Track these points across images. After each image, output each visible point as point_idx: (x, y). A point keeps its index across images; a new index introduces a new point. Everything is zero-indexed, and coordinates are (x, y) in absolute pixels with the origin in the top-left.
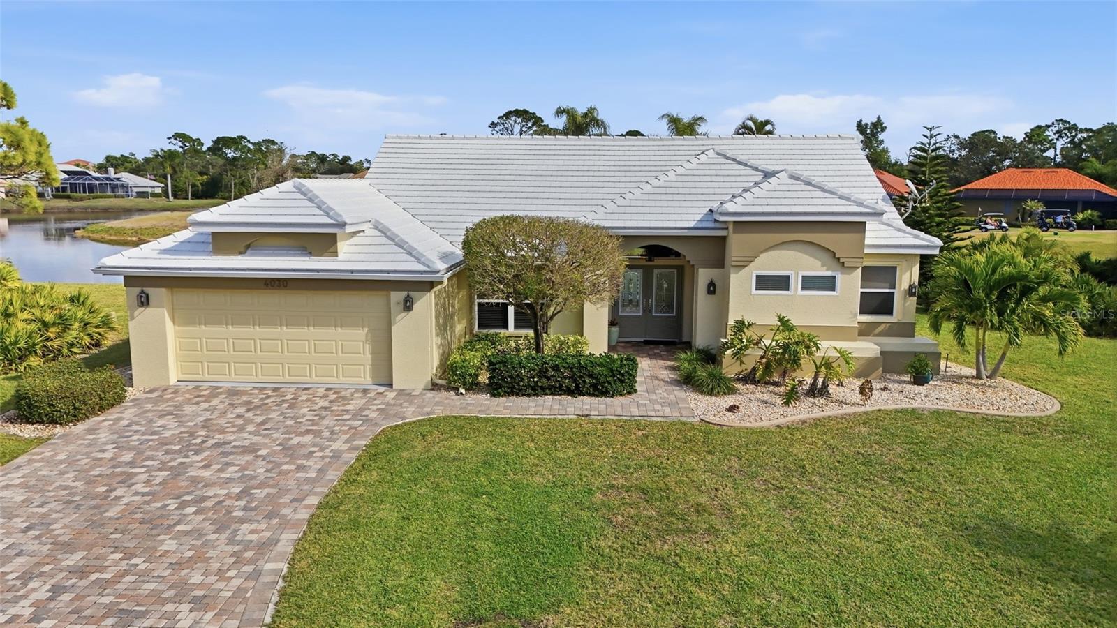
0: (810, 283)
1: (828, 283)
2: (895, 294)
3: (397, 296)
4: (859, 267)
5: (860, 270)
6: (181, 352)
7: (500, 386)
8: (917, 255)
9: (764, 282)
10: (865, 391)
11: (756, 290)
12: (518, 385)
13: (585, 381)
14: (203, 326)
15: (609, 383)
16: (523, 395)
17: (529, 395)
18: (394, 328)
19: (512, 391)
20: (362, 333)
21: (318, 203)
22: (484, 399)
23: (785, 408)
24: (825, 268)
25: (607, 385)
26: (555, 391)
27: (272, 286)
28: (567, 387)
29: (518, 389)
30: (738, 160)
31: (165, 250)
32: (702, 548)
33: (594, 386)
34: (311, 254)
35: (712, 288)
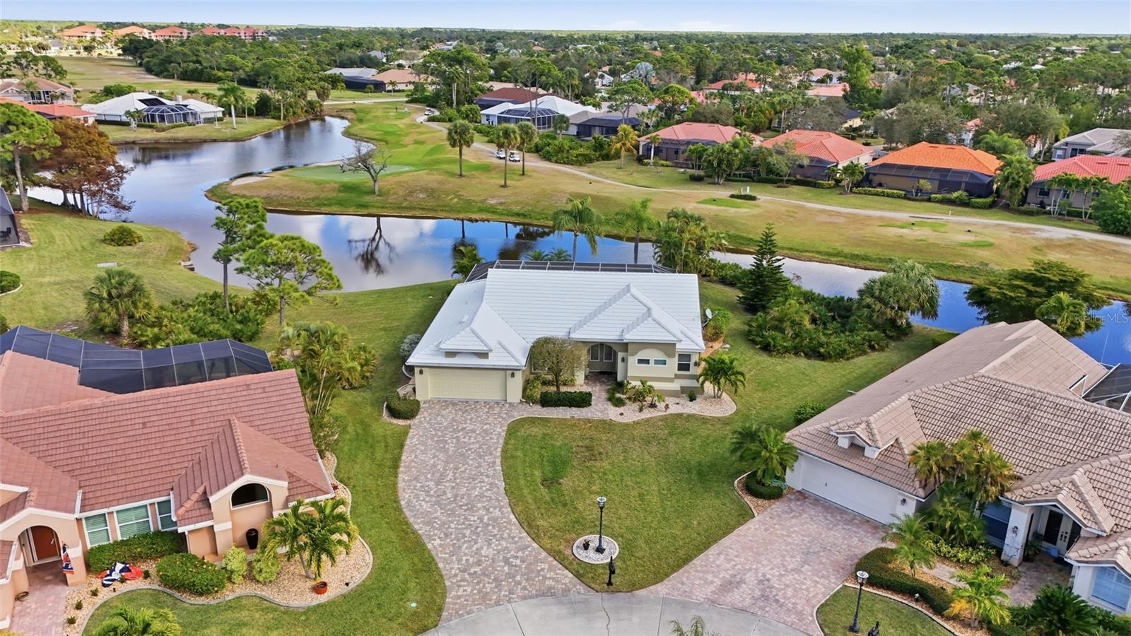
0: (657, 362)
1: (664, 362)
2: (691, 364)
3: (509, 374)
5: (678, 357)
8: (697, 352)
9: (640, 361)
10: (667, 406)
11: (638, 363)
15: (583, 403)
18: (508, 386)
19: (549, 405)
22: (538, 407)
23: (639, 413)
24: (663, 357)
25: (581, 404)
26: (563, 405)
28: (567, 404)
29: (551, 405)
30: (638, 299)
32: (598, 464)
33: (576, 404)
35: (623, 360)
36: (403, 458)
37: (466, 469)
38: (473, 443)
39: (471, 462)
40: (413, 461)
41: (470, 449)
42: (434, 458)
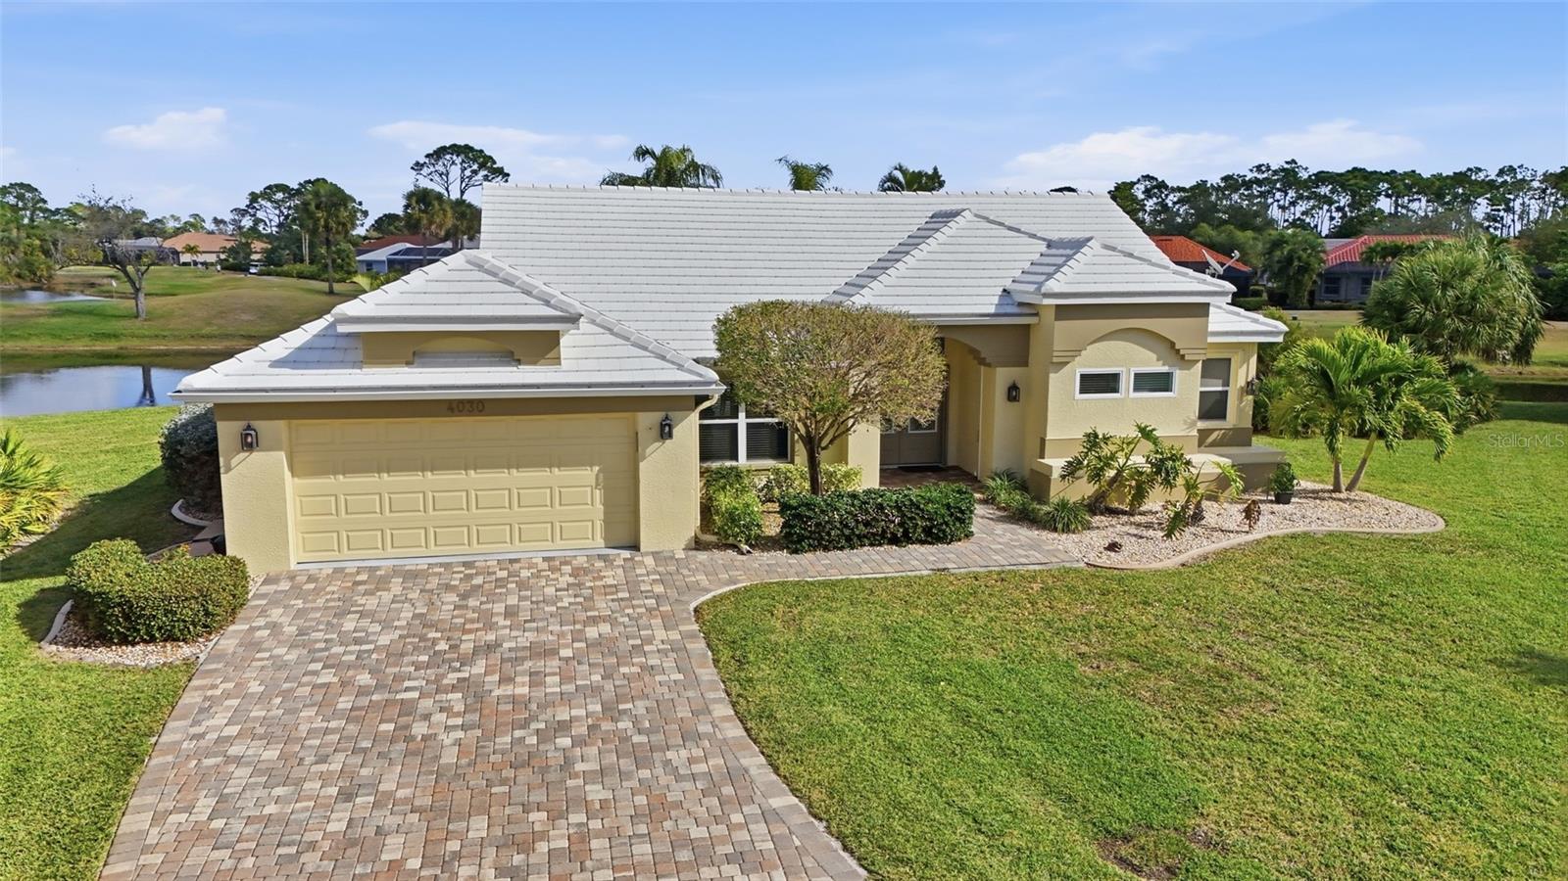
0: (1143, 382)
1: (1160, 382)
2: (1229, 394)
3: (648, 420)
4: (1198, 361)
5: (1200, 365)
6: (304, 518)
7: (802, 538)
8: (1254, 343)
9: (1089, 383)
10: (1250, 513)
11: (1081, 393)
12: (829, 534)
13: (917, 524)
14: (341, 477)
15: (947, 525)
16: (835, 548)
17: (842, 549)
18: (642, 465)
19: (820, 544)
20: (589, 474)
21: (522, 286)
22: (782, 556)
23: (1168, 543)
24: (1161, 362)
25: (944, 527)
26: (875, 540)
27: (460, 411)
28: (892, 533)
29: (828, 541)
30: (1006, 224)
31: (275, 361)
33: (927, 531)
34: (519, 362)
35: (1013, 393)
36: (133, 822)
37: (583, 836)
38: (565, 699)
39: (596, 793)
40: (200, 833)
41: (563, 727)
42: (346, 796)
